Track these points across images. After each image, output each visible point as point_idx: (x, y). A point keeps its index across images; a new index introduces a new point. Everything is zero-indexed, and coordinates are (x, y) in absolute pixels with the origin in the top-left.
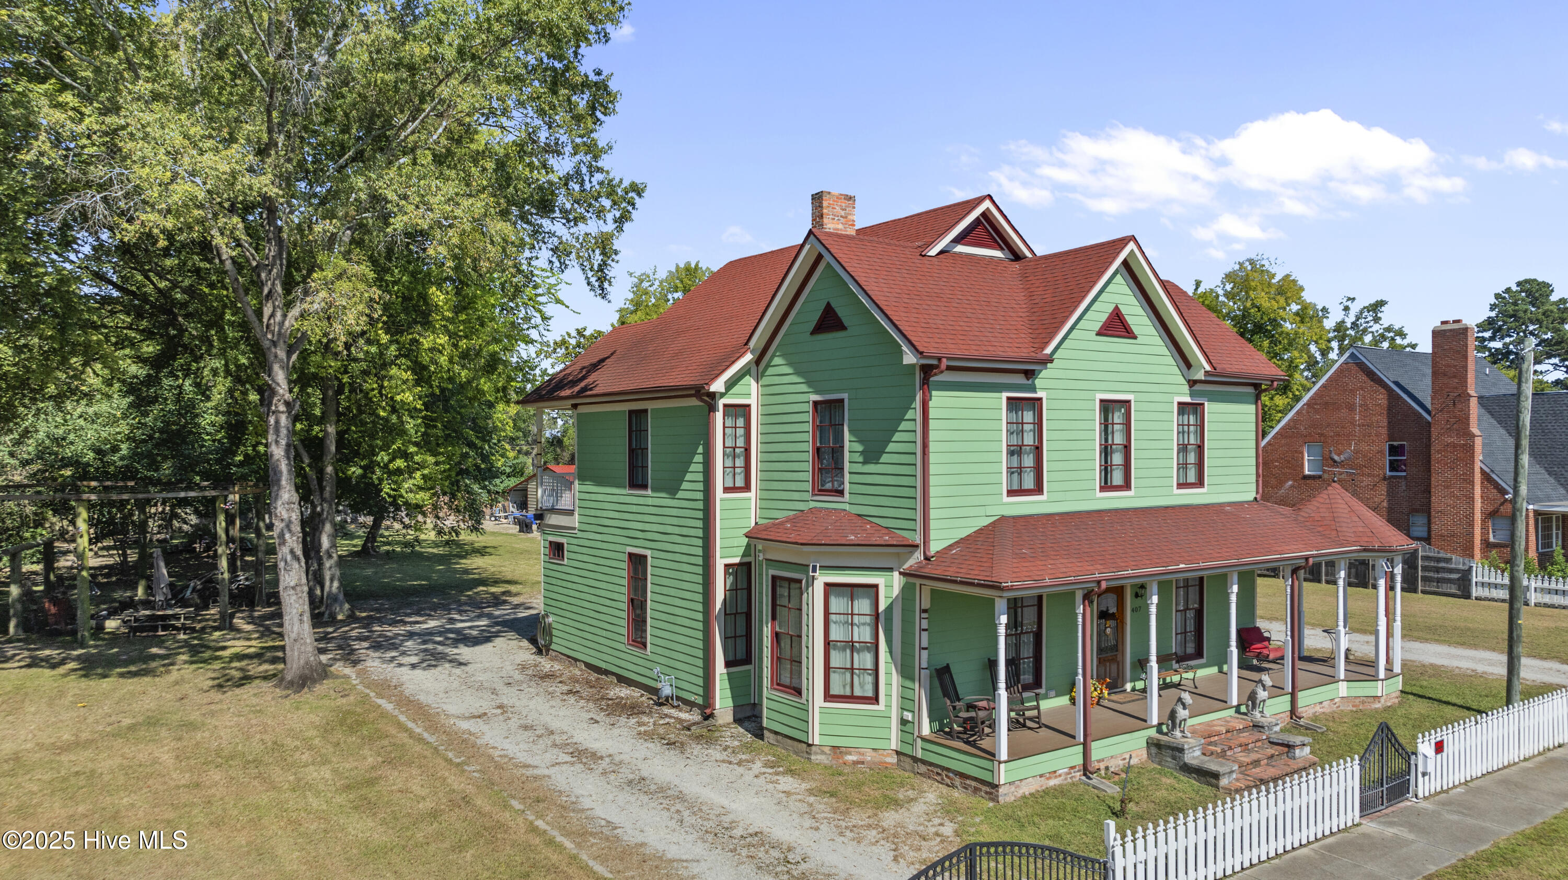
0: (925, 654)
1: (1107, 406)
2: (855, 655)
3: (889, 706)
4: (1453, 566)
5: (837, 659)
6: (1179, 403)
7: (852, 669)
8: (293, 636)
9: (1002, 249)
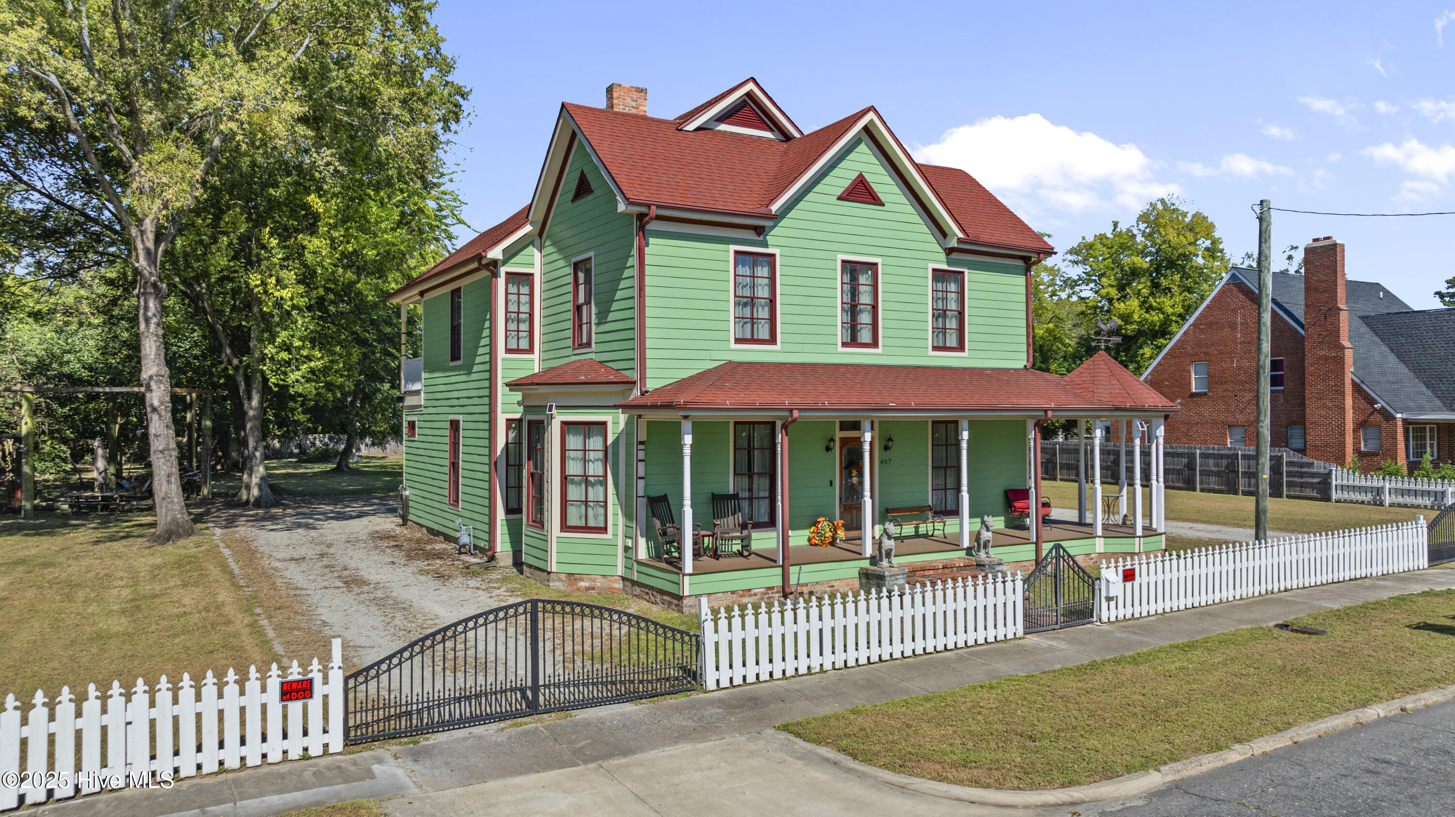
0: (641, 483)
1: (852, 269)
2: (590, 489)
3: (615, 535)
4: (1315, 470)
5: (575, 493)
6: (934, 270)
7: (586, 502)
8: (162, 495)
9: (771, 130)
